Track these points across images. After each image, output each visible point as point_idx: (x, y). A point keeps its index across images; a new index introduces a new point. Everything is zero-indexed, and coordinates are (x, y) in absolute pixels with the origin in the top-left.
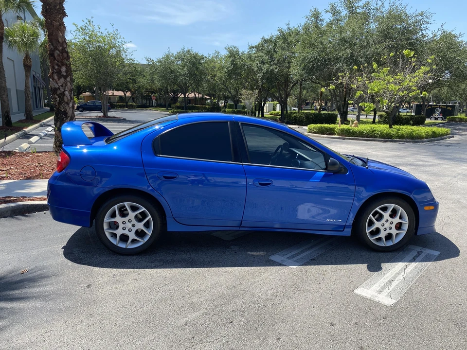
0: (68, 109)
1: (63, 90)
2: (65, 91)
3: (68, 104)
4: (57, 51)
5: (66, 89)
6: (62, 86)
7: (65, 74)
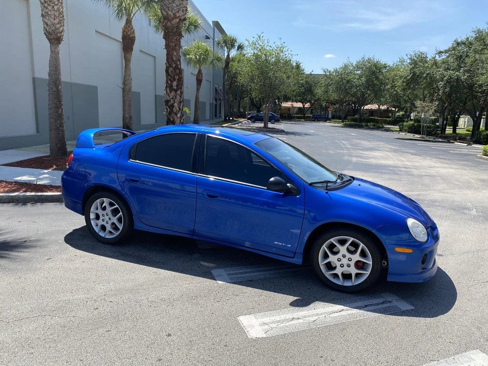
0: (176, 119)
1: (173, 102)
2: (174, 102)
3: (176, 114)
4: (171, 68)
5: (176, 101)
6: (172, 98)
7: (176, 88)
